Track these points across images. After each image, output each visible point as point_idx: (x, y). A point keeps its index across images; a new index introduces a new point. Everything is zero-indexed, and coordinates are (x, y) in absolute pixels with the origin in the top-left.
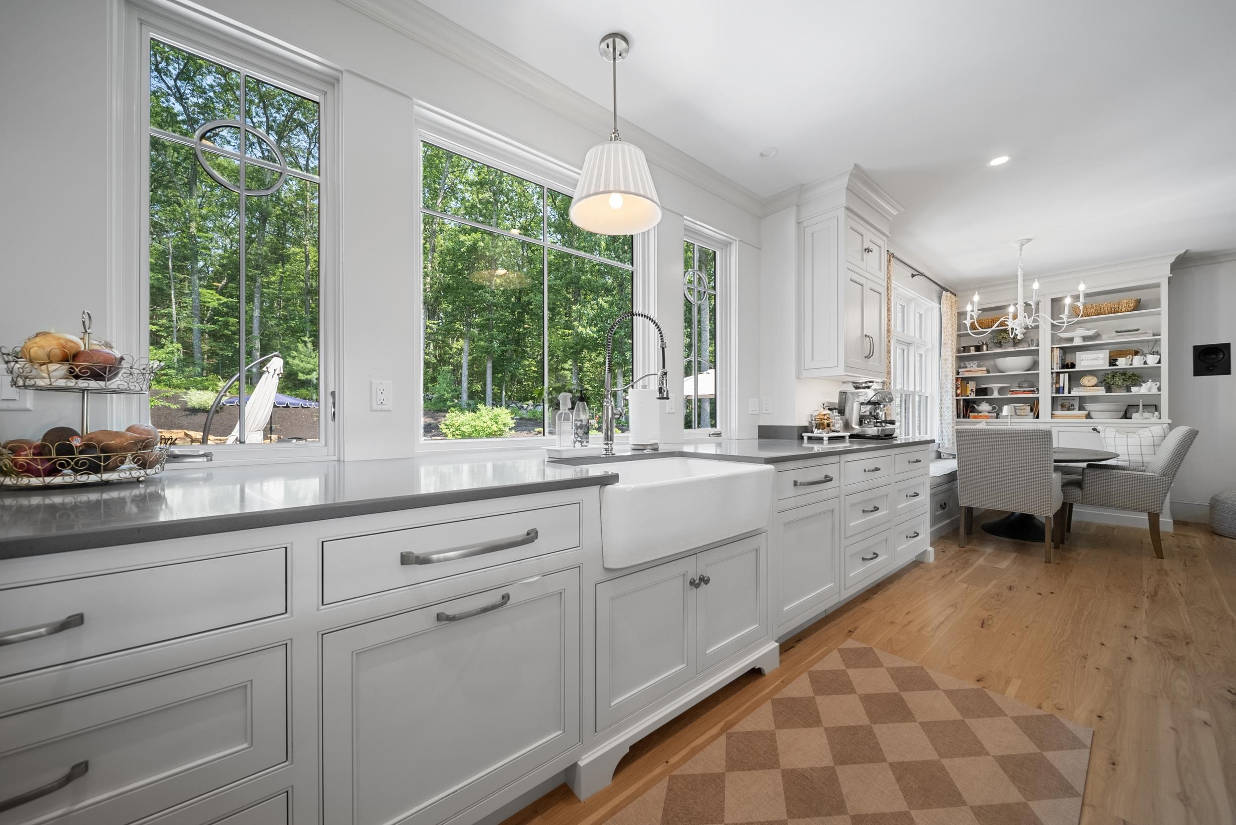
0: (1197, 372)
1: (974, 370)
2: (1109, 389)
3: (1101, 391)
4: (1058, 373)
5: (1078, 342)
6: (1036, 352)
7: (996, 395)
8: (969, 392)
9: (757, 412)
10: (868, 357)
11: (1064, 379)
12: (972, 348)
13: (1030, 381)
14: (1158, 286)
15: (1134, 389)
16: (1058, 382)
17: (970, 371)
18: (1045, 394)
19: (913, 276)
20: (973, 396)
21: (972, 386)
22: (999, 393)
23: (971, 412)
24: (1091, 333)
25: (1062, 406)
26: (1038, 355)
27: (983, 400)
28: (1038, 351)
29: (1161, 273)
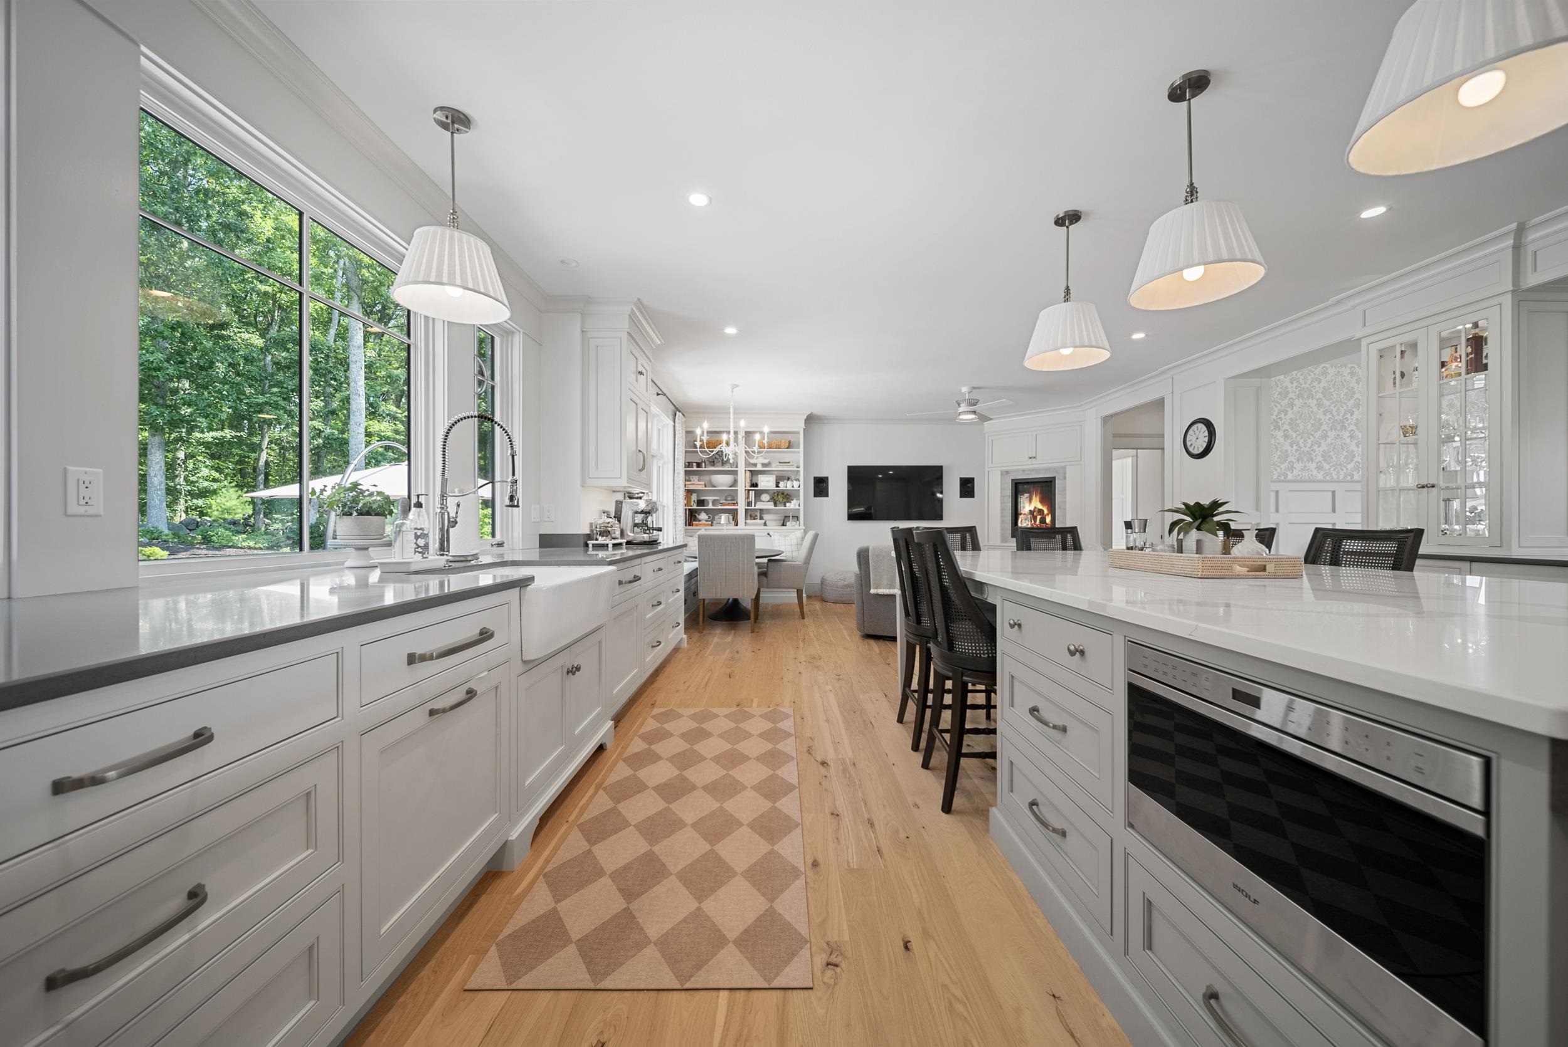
0: (815, 496)
1: (697, 484)
2: (775, 505)
3: (771, 506)
4: (749, 490)
5: (759, 468)
6: (735, 473)
7: (710, 506)
8: (692, 503)
9: (538, 520)
10: (641, 470)
11: (752, 494)
12: (695, 464)
13: (732, 496)
14: (798, 433)
15: (788, 504)
16: (748, 498)
17: (693, 484)
18: (741, 507)
19: (658, 394)
20: (695, 507)
21: (694, 497)
22: (713, 505)
23: (694, 520)
24: (766, 461)
25: (751, 516)
26: (737, 474)
27: (702, 510)
28: (737, 471)
29: (800, 426)
